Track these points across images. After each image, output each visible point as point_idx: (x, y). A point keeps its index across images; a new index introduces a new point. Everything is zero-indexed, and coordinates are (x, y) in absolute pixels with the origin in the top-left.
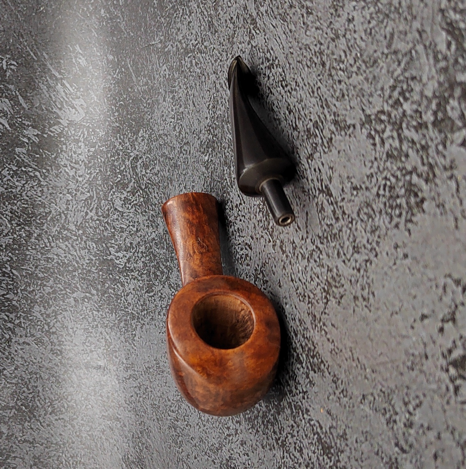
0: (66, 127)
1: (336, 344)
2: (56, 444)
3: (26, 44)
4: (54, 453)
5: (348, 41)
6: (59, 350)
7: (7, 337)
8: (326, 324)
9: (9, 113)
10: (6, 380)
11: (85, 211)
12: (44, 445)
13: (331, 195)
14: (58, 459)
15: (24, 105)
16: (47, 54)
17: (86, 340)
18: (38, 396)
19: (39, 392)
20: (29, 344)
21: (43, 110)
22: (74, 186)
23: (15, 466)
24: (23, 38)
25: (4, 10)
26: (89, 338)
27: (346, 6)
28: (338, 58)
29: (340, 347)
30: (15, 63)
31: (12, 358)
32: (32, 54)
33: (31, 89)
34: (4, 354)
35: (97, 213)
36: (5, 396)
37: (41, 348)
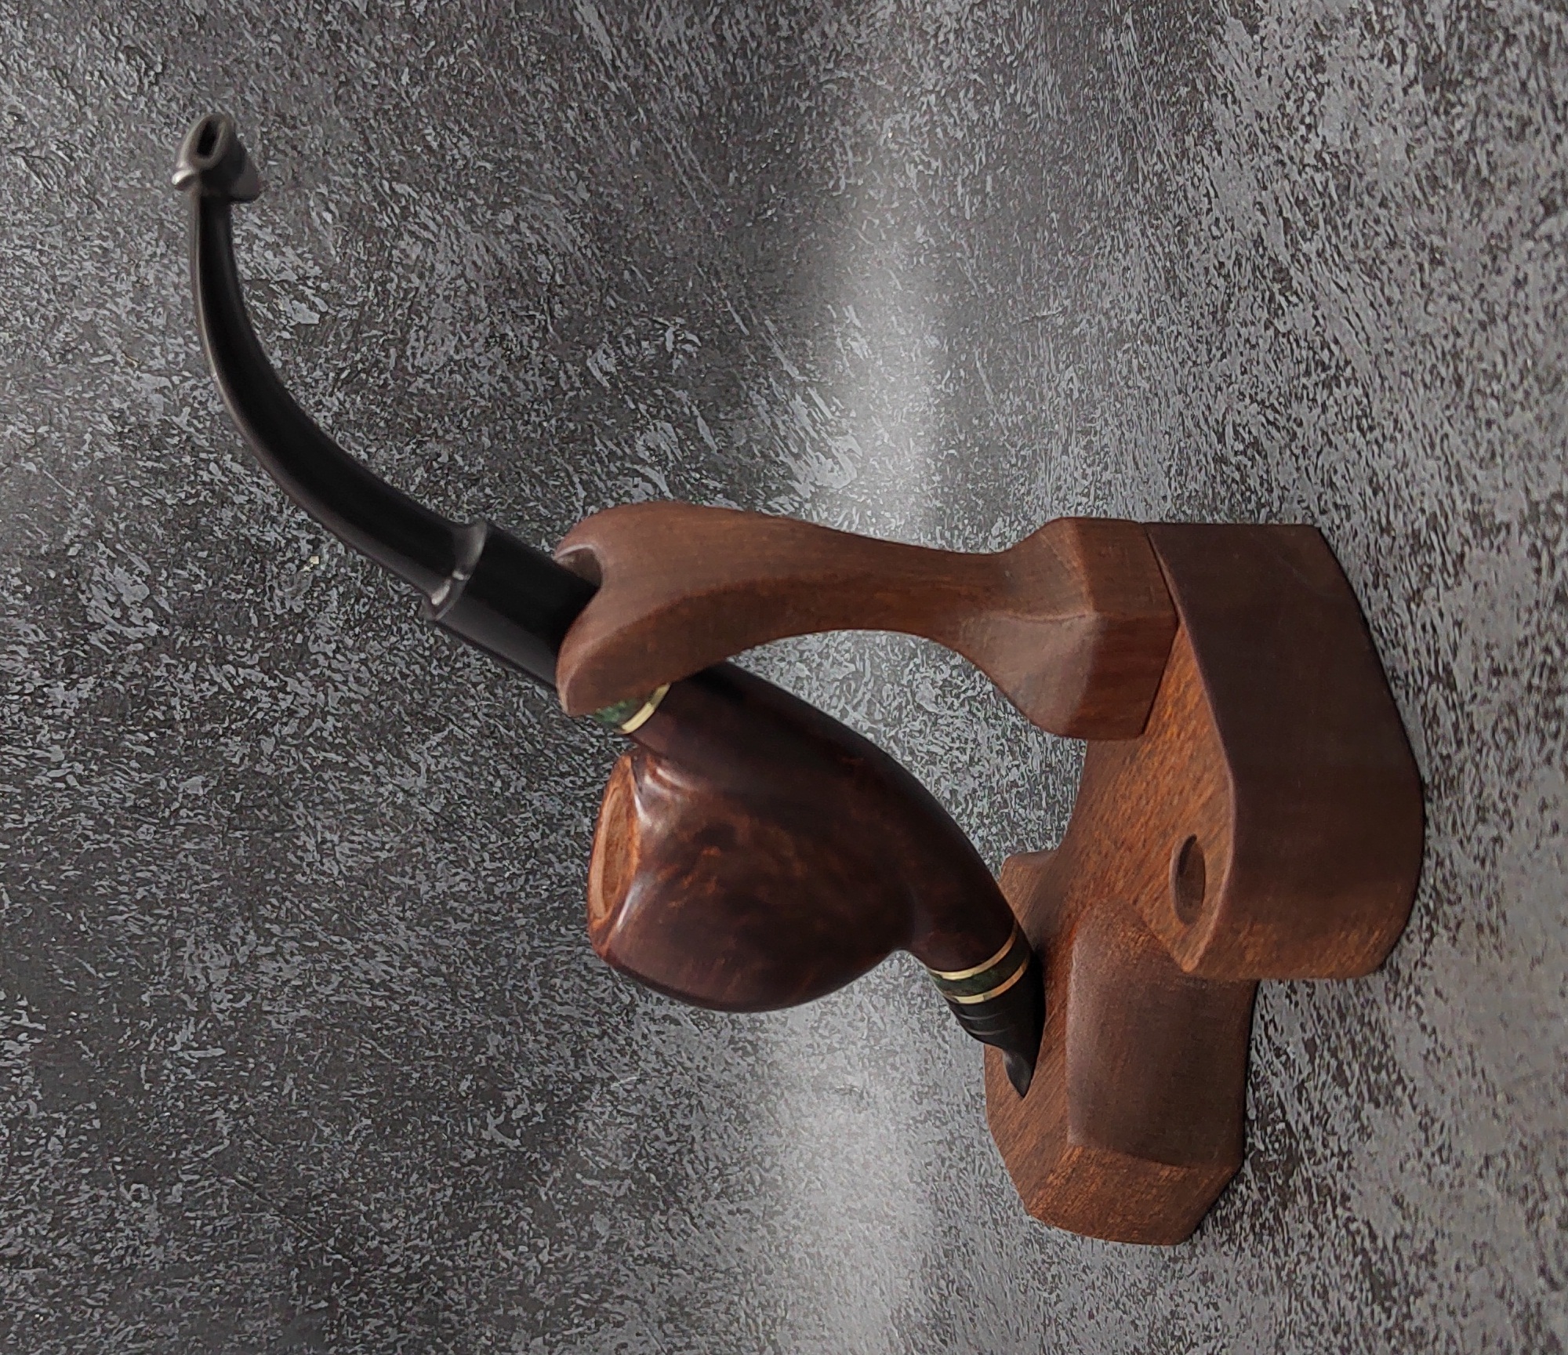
0: (806, 501)
1: (1440, 1039)
2: (727, 1272)
3: (725, 293)
4: (720, 1294)
5: (1512, 329)
6: (750, 1043)
7: (626, 999)
8: (1424, 990)
9: (671, 457)
10: (615, 1107)
11: (840, 707)
12: (697, 1273)
13: (1452, 687)
14: (728, 1309)
15: (709, 441)
16: (774, 322)
17: (820, 1021)
18: (691, 1151)
19: (693, 1139)
20: (677, 1023)
21: (753, 456)
22: (817, 644)
23: (621, 1318)
24: (719, 280)
25: (677, 211)
26: (829, 1018)
27: (1515, 250)
28: (1490, 369)
29: (1449, 1043)
30: (696, 340)
31: (634, 1052)
32: (738, 319)
33: (728, 403)
34: (615, 1041)
35: (870, 714)
36: (609, 1145)
37: (706, 1033)
